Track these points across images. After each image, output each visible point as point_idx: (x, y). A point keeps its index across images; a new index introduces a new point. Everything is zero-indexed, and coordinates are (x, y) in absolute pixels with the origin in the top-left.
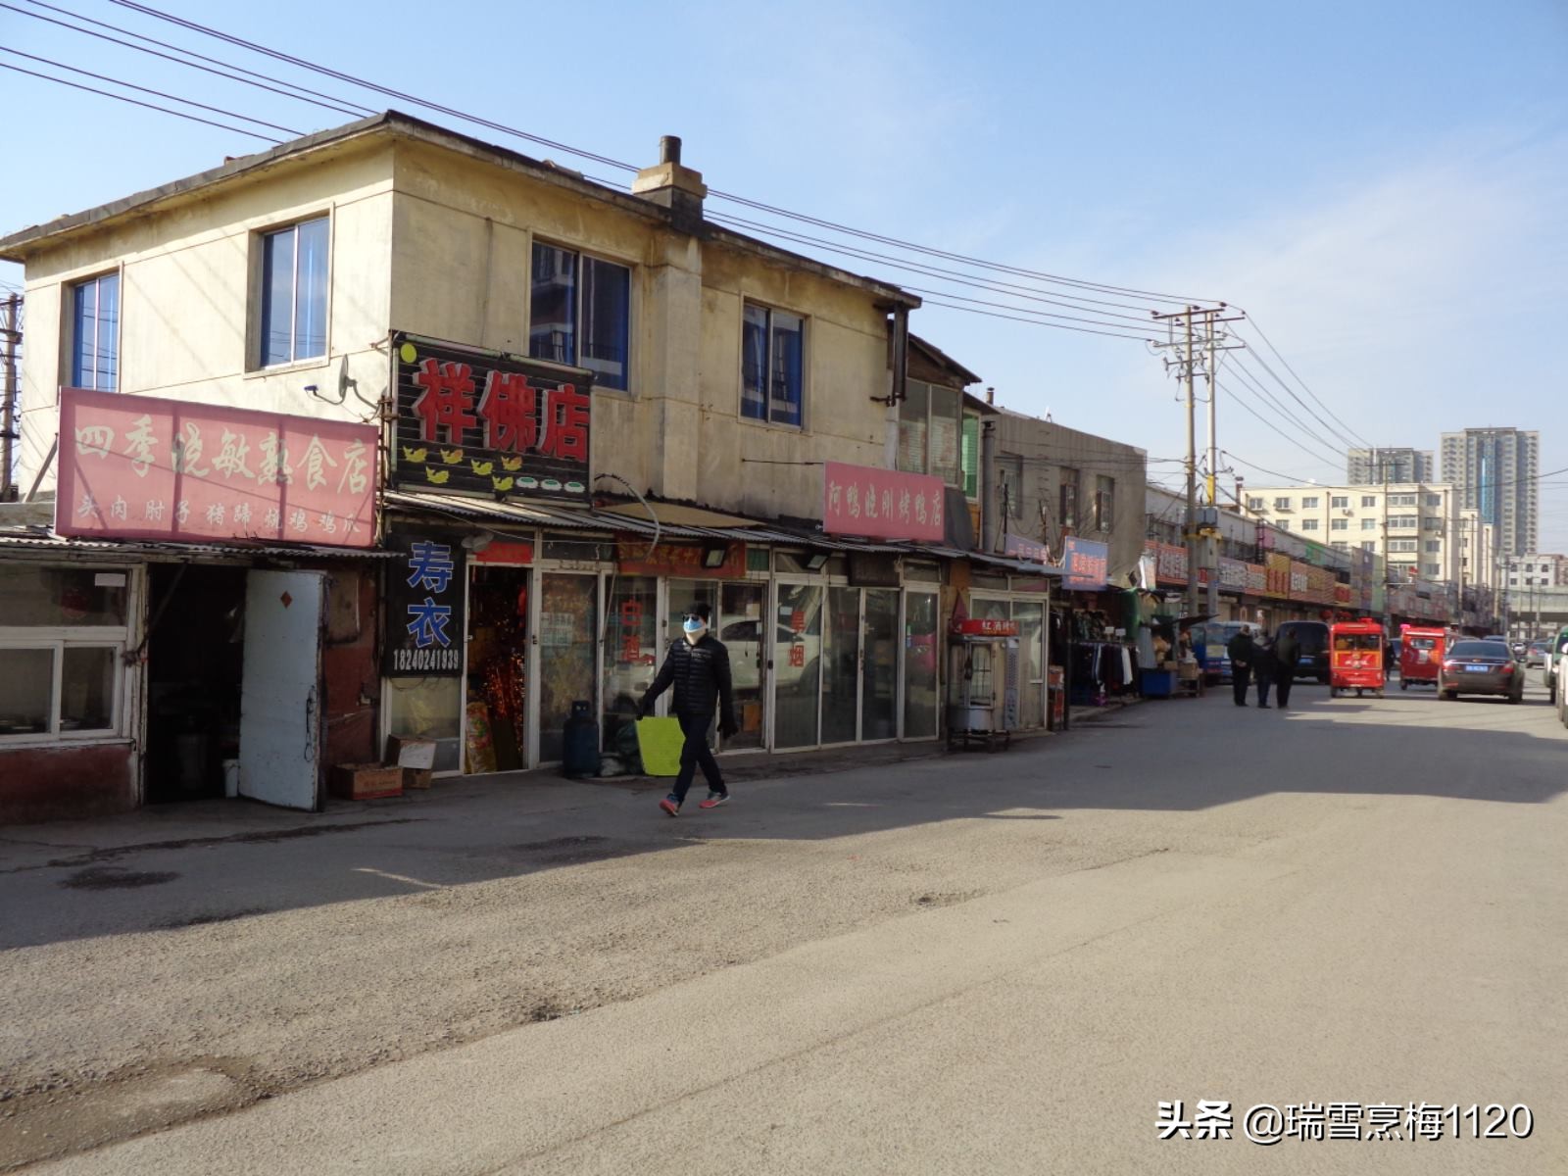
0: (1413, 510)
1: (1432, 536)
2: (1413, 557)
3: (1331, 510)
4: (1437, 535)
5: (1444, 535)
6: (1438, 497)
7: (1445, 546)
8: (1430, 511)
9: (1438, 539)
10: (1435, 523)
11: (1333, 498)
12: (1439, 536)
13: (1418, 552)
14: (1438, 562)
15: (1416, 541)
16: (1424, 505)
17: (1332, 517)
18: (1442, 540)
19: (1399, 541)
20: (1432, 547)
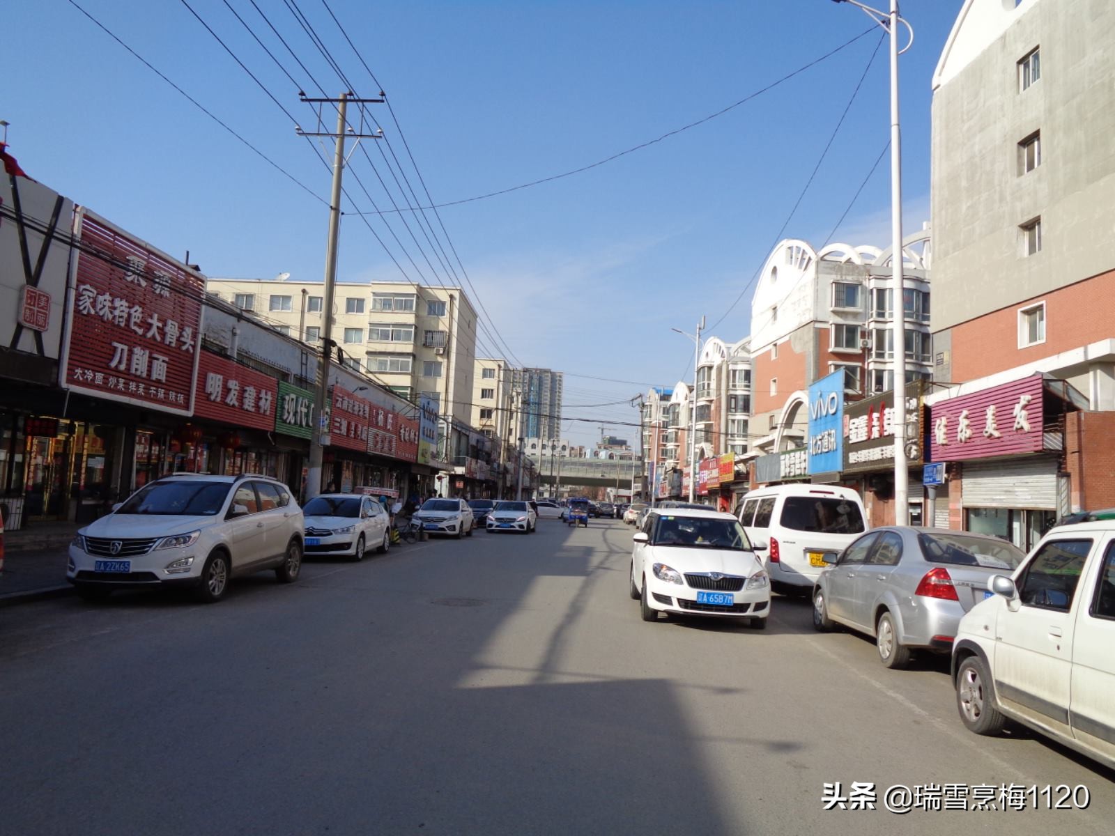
0: (410, 318)
1: (430, 355)
2: (405, 381)
3: (306, 315)
4: (438, 354)
5: (447, 354)
6: (443, 304)
7: (449, 368)
8: (430, 323)
9: (439, 359)
10: (437, 338)
11: (311, 298)
12: (441, 355)
13: (413, 375)
14: (438, 390)
15: (410, 360)
16: (424, 313)
17: (306, 324)
18: (444, 361)
19: (389, 359)
20: (432, 369)
